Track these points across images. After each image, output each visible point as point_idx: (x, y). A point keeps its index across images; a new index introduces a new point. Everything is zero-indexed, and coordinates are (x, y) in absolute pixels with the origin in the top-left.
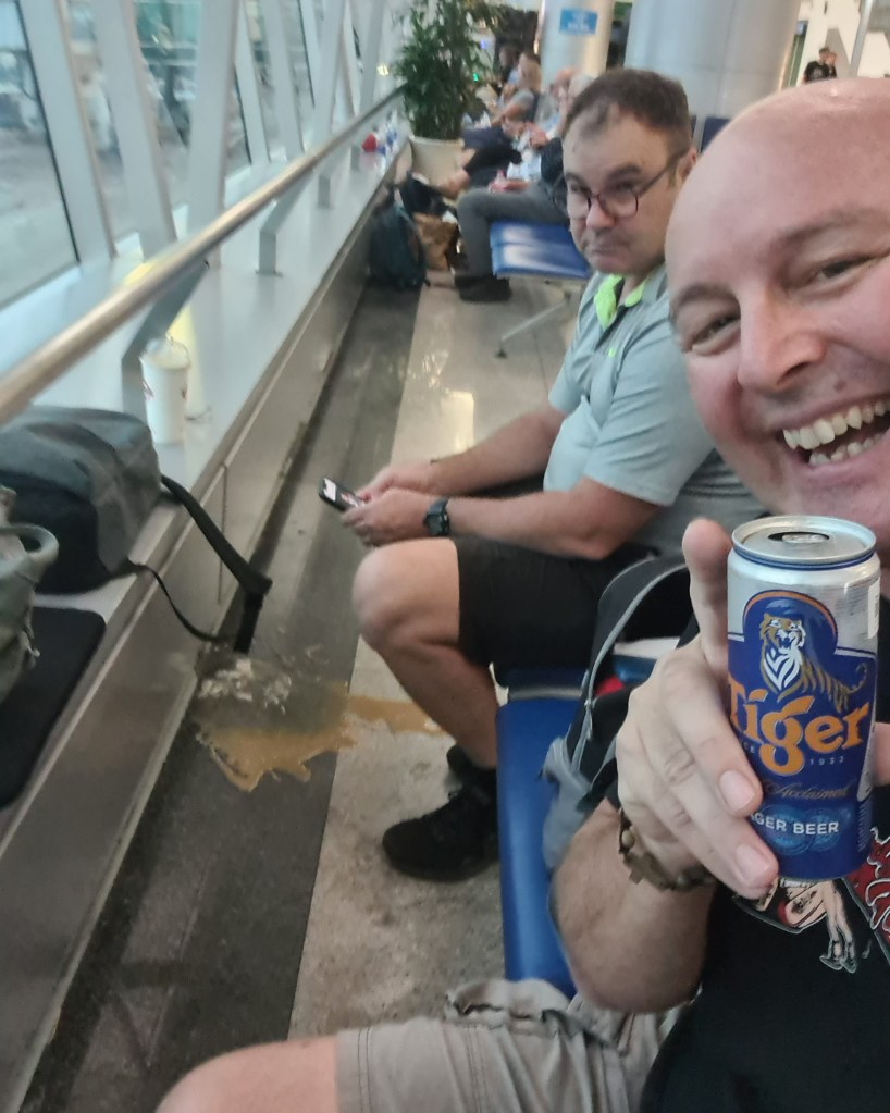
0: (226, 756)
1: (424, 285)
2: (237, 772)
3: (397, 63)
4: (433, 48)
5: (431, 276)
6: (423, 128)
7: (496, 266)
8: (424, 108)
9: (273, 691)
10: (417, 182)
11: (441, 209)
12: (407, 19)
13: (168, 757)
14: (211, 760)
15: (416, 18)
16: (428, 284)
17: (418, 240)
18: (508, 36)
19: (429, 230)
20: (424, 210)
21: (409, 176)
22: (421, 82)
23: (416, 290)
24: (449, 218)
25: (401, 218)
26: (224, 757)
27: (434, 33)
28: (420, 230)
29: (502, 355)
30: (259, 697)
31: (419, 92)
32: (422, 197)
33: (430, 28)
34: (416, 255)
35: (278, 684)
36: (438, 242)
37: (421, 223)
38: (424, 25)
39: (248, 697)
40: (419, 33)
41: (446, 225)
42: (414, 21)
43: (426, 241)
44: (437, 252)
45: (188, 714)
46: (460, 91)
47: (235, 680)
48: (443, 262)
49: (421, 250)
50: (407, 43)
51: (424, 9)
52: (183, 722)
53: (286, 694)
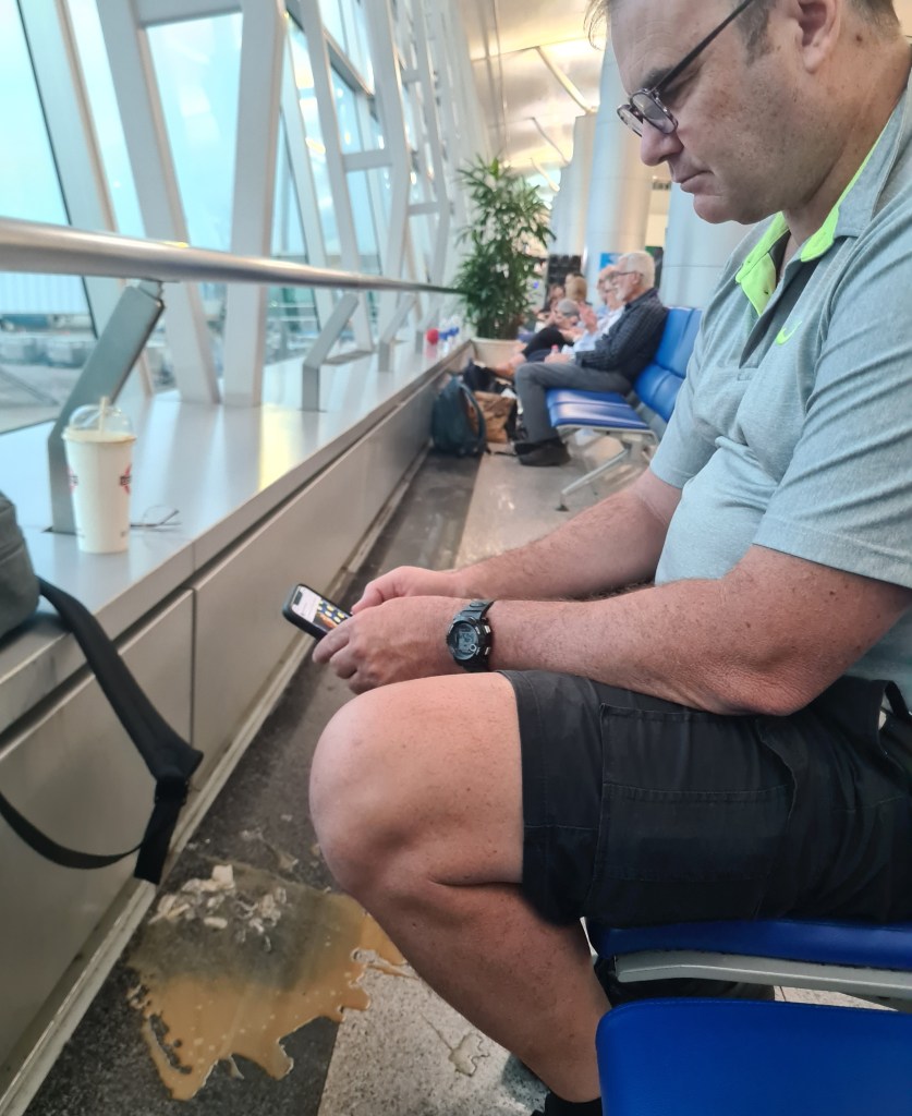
0: (167, 1029)
1: (485, 454)
2: (176, 1062)
3: (459, 276)
4: (491, 261)
5: (492, 446)
6: (484, 330)
7: (554, 419)
8: (485, 312)
9: (257, 913)
10: (478, 368)
11: (499, 389)
12: (469, 237)
13: (74, 1036)
14: (140, 1038)
15: (477, 236)
16: (489, 452)
17: (480, 415)
18: (555, 276)
19: (489, 406)
20: (484, 388)
21: (471, 363)
22: (481, 289)
23: (478, 457)
24: (508, 394)
25: (461, 390)
26: (162, 1031)
27: (492, 250)
28: (481, 405)
29: (563, 508)
30: (237, 921)
31: (479, 296)
32: (483, 378)
33: (489, 245)
34: (477, 427)
35: (268, 900)
36: (498, 416)
37: (480, 399)
38: (484, 242)
39: (221, 923)
40: (479, 248)
41: (505, 399)
42: (474, 238)
43: (487, 415)
44: (497, 425)
45: (127, 952)
46: (516, 299)
47: (208, 894)
48: (503, 435)
49: (482, 421)
50: (468, 259)
51: (483, 228)
52: (118, 966)
53: (276, 915)
